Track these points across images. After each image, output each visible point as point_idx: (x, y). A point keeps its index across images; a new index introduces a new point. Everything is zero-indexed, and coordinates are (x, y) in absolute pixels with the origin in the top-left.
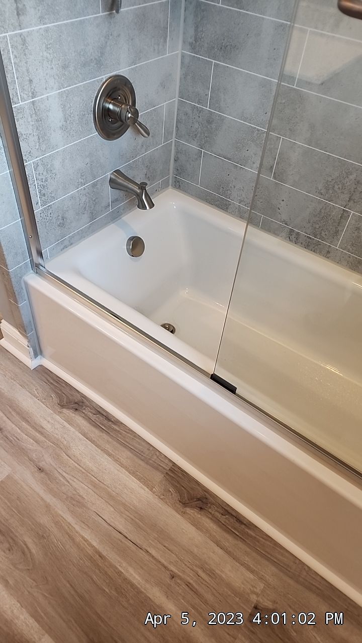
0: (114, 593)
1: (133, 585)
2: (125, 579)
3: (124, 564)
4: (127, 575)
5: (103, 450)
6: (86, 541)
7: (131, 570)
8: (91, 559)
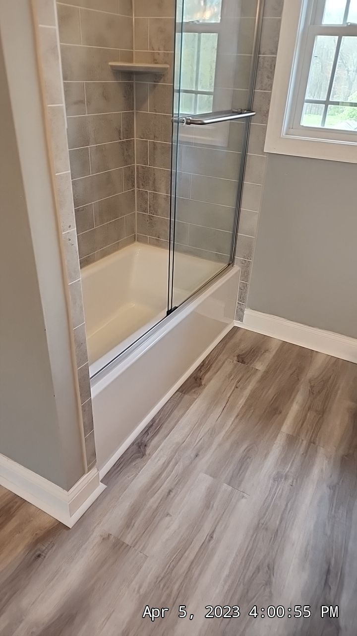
0: (252, 408)
1: (246, 401)
2: (245, 404)
3: (238, 406)
4: (243, 404)
5: (175, 424)
6: (232, 423)
7: (240, 403)
8: (241, 419)
